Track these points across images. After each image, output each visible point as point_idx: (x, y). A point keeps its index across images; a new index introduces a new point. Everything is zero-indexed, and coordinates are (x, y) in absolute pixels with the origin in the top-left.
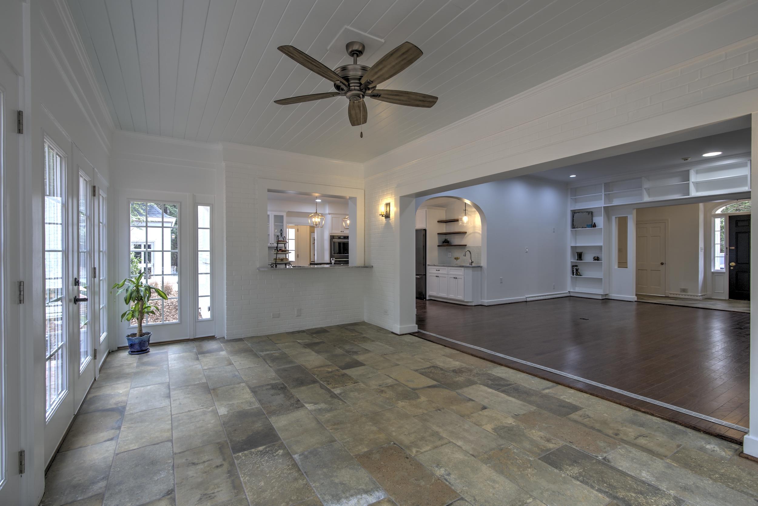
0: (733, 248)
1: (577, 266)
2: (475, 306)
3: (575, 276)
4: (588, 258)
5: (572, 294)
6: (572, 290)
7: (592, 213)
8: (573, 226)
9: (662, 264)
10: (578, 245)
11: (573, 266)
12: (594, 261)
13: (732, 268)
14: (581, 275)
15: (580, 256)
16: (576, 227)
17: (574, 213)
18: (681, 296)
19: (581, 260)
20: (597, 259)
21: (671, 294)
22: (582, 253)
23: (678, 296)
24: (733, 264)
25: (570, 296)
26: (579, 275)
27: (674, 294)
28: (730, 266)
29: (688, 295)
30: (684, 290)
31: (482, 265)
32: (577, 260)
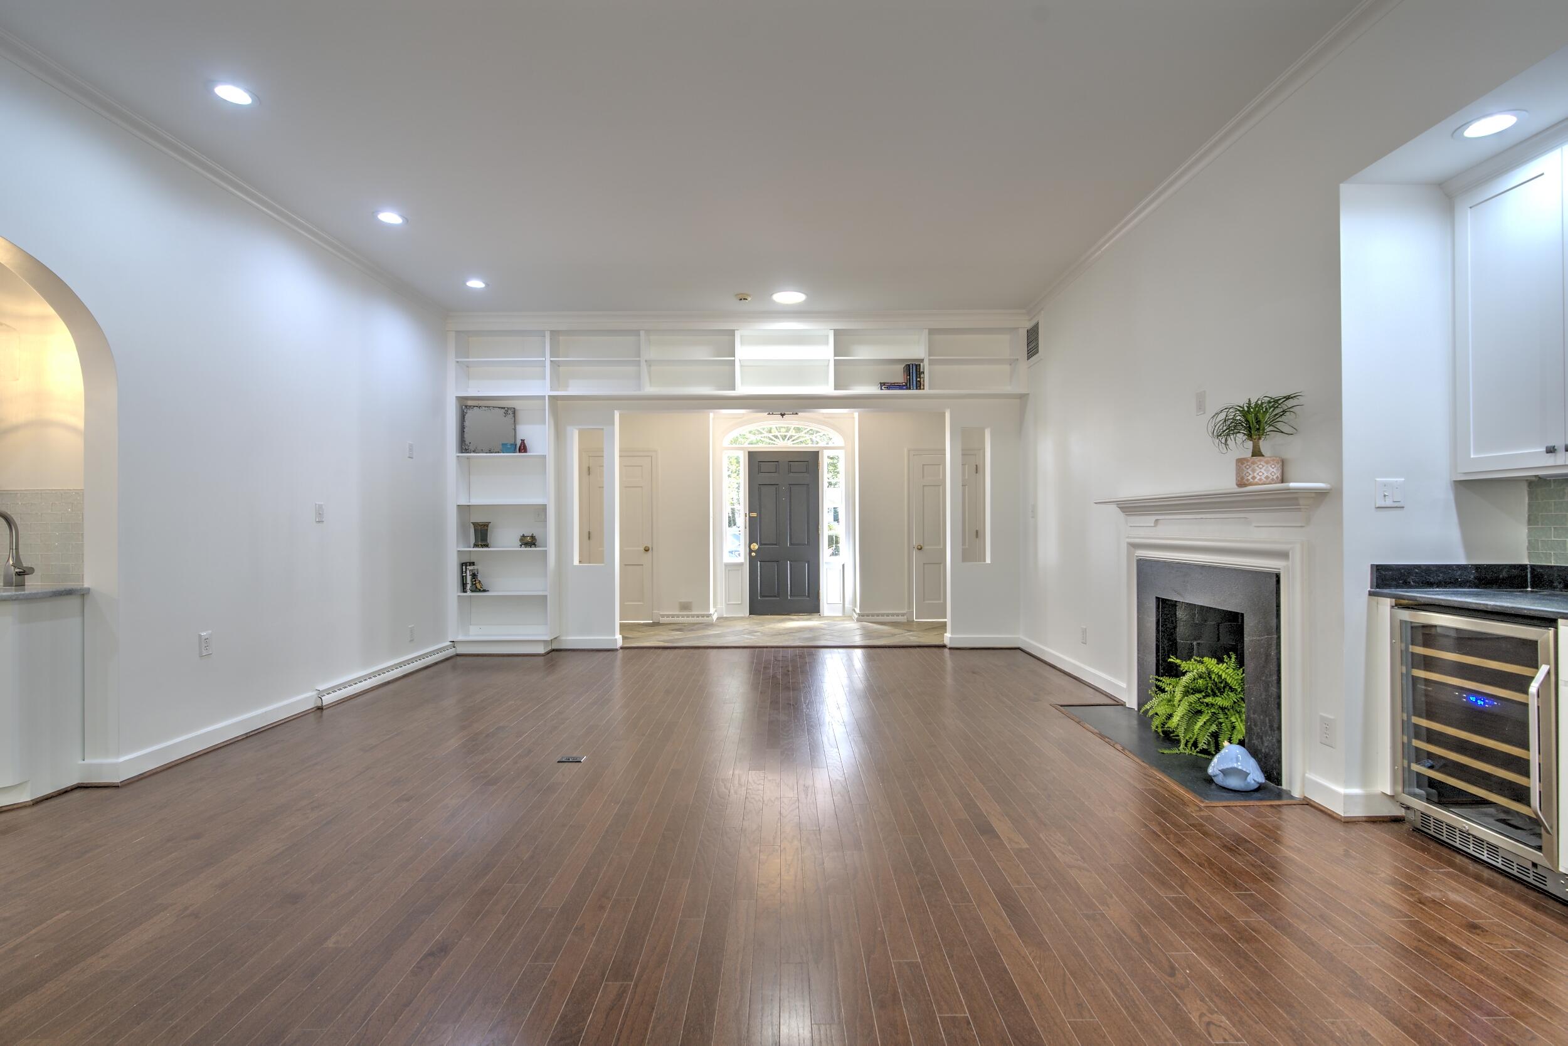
0: (754, 515)
1: (473, 564)
2: (37, 802)
3: (469, 593)
4: (505, 539)
5: (461, 650)
6: (460, 638)
7: (514, 411)
8: (464, 446)
9: (647, 550)
10: (475, 501)
11: (464, 565)
12: (523, 549)
13: (753, 554)
14: (484, 591)
15: (482, 534)
16: (472, 448)
17: (465, 406)
18: (681, 620)
19: (487, 546)
20: (529, 542)
21: (663, 616)
22: (487, 526)
23: (676, 620)
24: (755, 546)
25: (458, 655)
26: (480, 591)
27: (668, 616)
28: (751, 551)
29: (693, 616)
30: (685, 607)
31: (86, 585)
32: (476, 545)
